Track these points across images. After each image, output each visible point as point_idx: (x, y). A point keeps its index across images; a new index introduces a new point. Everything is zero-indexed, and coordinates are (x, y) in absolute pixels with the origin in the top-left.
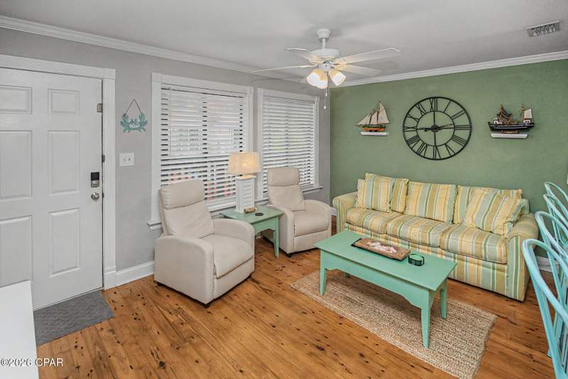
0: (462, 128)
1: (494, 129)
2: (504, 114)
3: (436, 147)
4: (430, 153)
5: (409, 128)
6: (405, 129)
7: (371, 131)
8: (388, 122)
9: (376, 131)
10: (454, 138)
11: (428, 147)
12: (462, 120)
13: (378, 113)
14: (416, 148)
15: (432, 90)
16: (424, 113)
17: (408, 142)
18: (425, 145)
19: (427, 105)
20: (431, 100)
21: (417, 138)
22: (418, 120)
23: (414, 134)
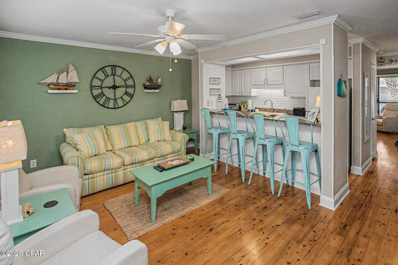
0: (130, 87)
1: (146, 88)
2: (150, 80)
3: (115, 100)
4: (111, 104)
5: (96, 87)
6: (92, 87)
7: (59, 89)
8: (79, 81)
9: (66, 89)
10: (126, 93)
11: (110, 100)
12: (130, 82)
13: (68, 72)
14: (101, 102)
15: (113, 61)
16: (107, 76)
17: (95, 98)
18: (108, 99)
19: (109, 70)
20: (112, 67)
21: (102, 94)
22: (102, 81)
23: (99, 91)
